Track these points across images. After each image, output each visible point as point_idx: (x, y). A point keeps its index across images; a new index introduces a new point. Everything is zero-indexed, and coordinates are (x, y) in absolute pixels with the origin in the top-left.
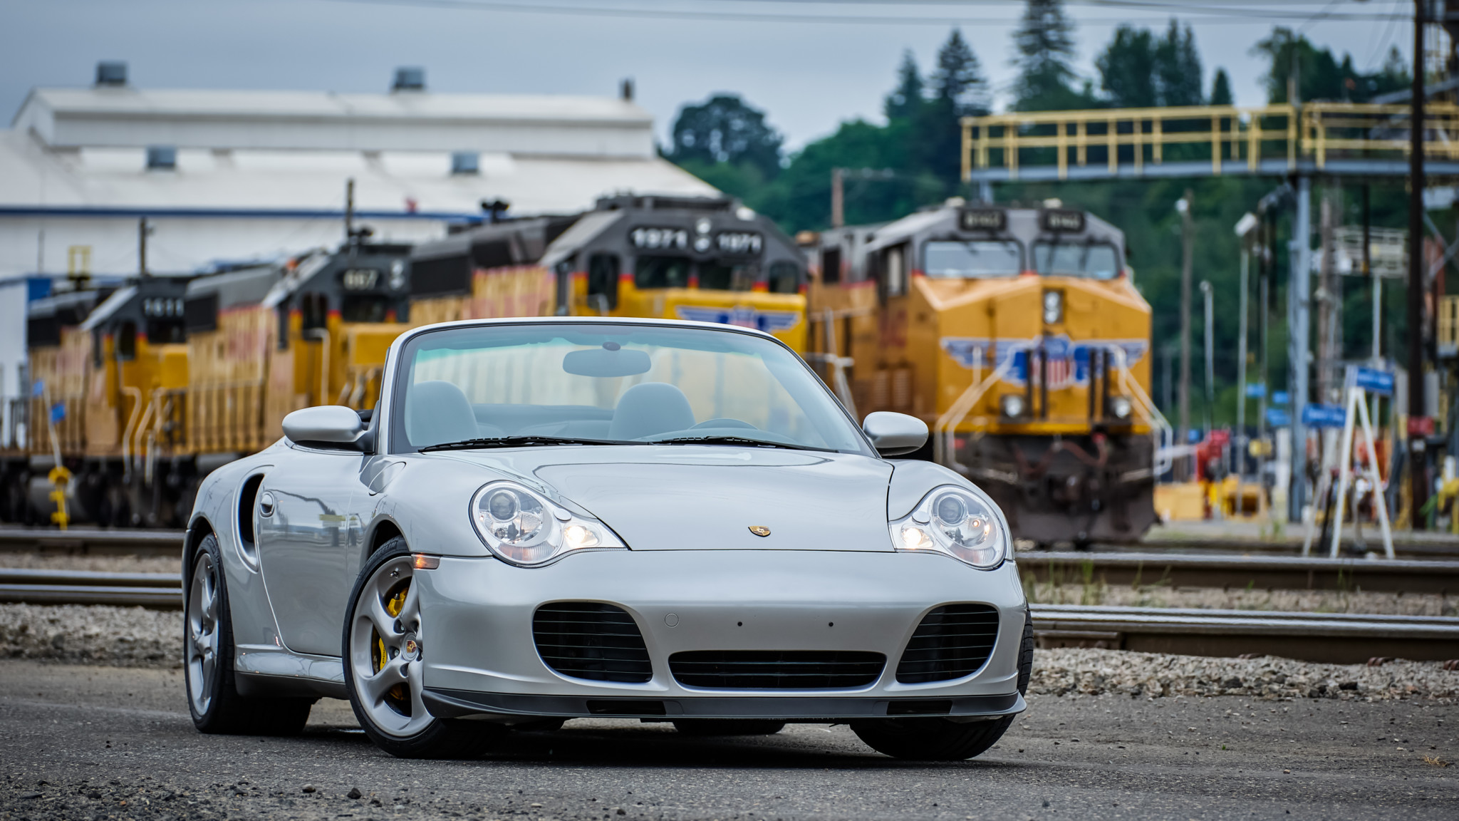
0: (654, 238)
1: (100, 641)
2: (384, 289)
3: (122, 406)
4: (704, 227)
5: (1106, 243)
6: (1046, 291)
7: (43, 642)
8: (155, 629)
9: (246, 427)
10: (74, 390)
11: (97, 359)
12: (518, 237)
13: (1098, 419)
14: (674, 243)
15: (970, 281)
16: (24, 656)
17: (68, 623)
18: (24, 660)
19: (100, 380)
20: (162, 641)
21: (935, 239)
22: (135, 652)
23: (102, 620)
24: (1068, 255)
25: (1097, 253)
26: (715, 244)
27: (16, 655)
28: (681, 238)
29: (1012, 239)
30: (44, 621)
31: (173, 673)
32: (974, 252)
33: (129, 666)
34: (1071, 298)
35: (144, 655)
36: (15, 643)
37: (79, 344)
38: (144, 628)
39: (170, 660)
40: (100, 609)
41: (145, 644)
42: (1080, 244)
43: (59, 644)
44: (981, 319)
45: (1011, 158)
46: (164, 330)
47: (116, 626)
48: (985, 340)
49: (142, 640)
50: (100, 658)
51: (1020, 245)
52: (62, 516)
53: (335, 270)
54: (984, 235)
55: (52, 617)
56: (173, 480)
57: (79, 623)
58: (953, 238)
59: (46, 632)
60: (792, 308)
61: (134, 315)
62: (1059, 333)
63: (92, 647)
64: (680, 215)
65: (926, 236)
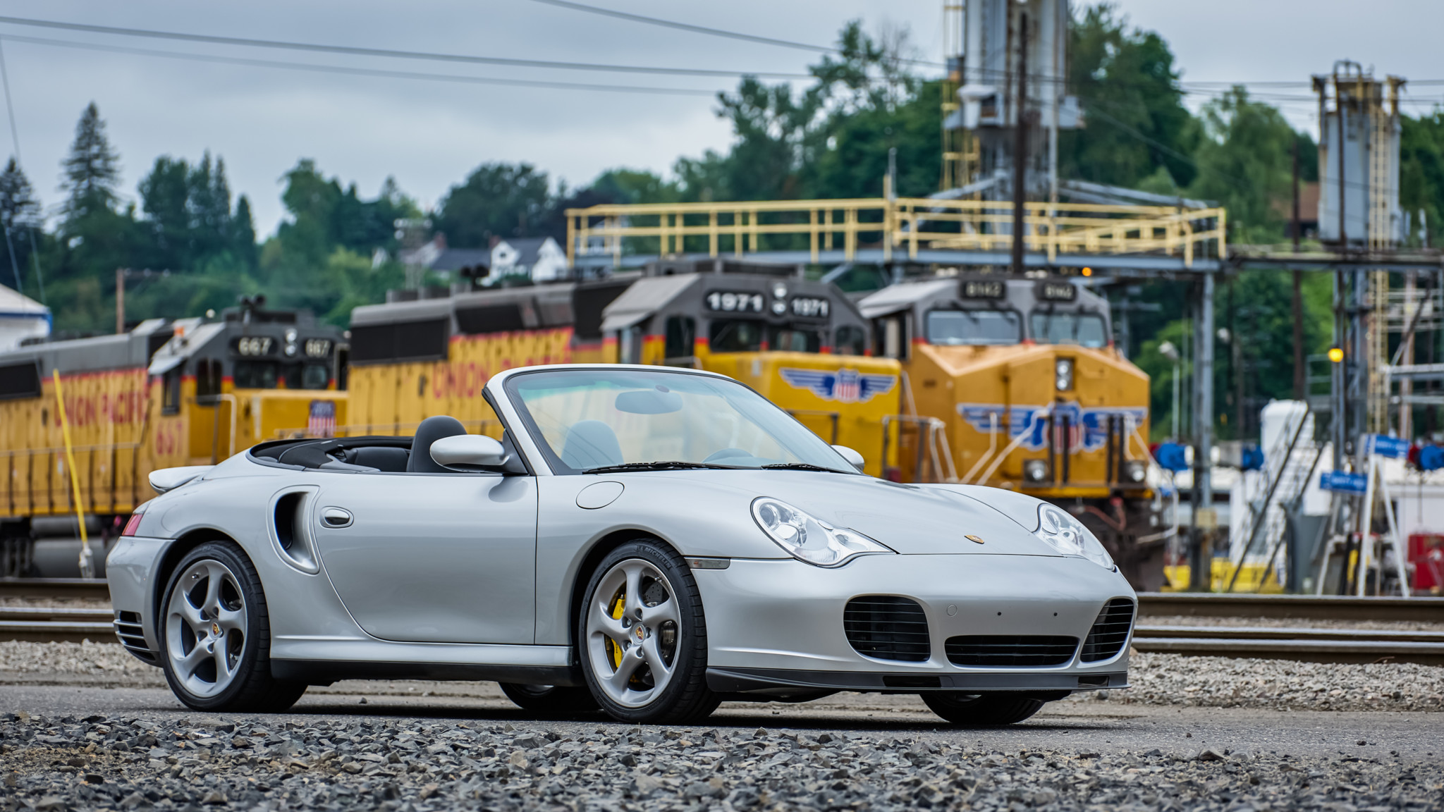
0: (729, 302)
2: (278, 356)
4: (780, 292)
5: (1094, 313)
6: (1059, 359)
12: (534, 302)
13: (1115, 484)
14: (750, 306)
15: (979, 349)
21: (936, 309)
24: (1062, 324)
25: (1087, 321)
26: (790, 309)
28: (758, 302)
29: (1011, 309)
32: (975, 320)
34: (1080, 365)
42: (1072, 314)
44: (995, 385)
48: (1000, 406)
51: (1019, 314)
53: (230, 337)
54: (984, 304)
58: (955, 307)
60: (890, 371)
62: (1071, 402)
64: (756, 281)
65: (929, 305)
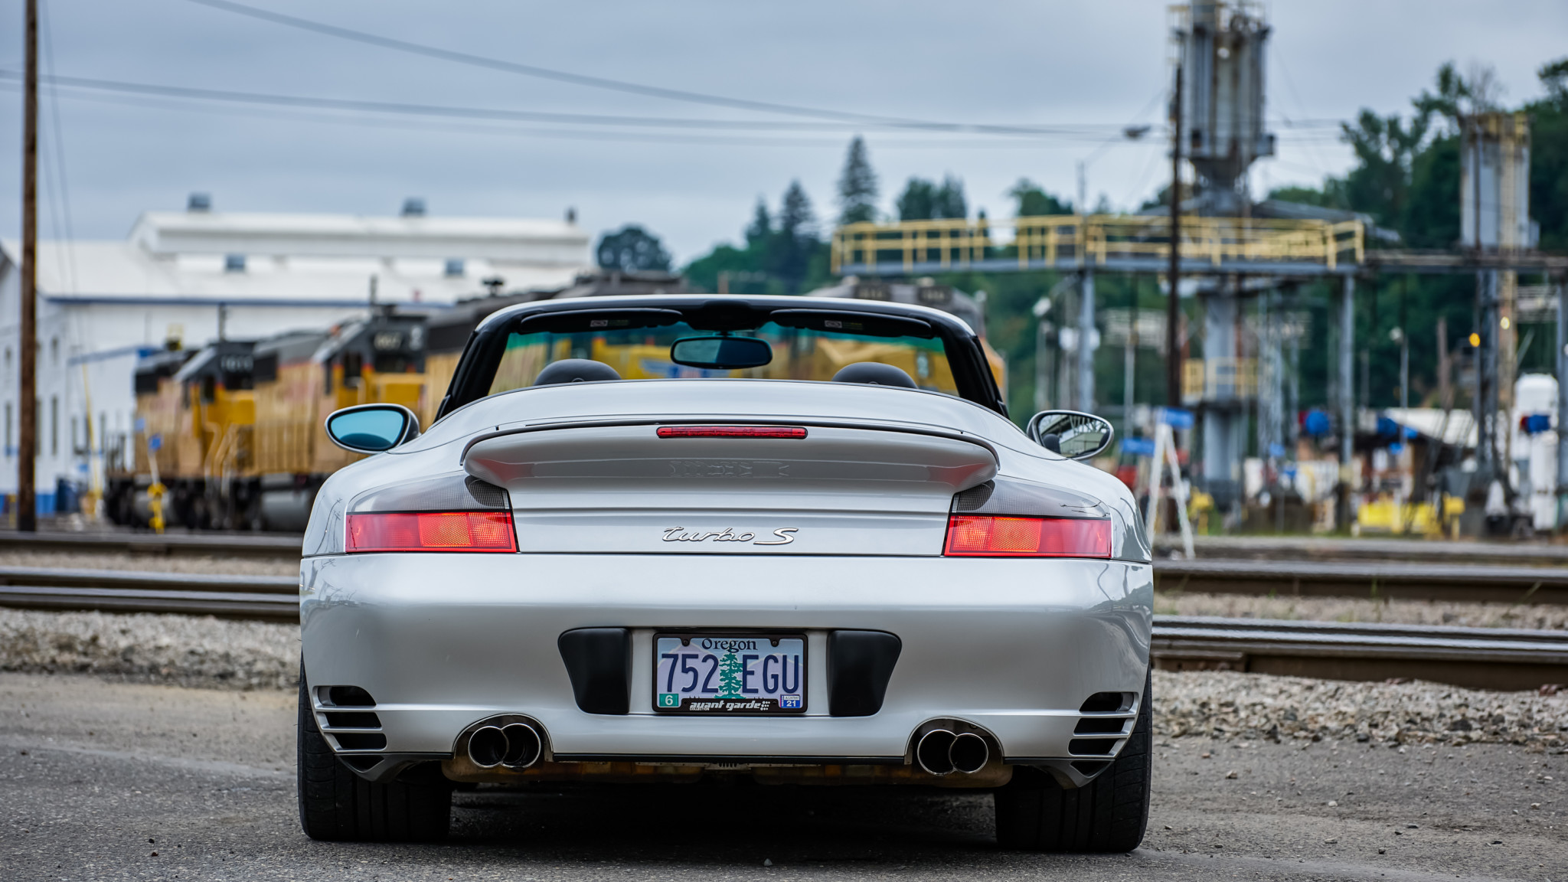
1: (170, 654)
2: (406, 349)
3: (205, 438)
7: (114, 653)
8: (225, 640)
9: (299, 452)
10: (168, 426)
11: (186, 402)
16: (90, 671)
17: (139, 633)
18: (90, 676)
19: (188, 420)
20: (233, 653)
22: (205, 667)
23: (173, 630)
27: (82, 669)
30: (115, 632)
31: (244, 698)
33: (198, 686)
35: (214, 671)
36: (85, 654)
37: (172, 391)
38: (215, 639)
39: (240, 679)
40: (172, 619)
41: (215, 657)
43: (129, 656)
45: (869, 257)
46: (238, 381)
47: (187, 636)
49: (213, 651)
50: (169, 675)
52: (158, 521)
53: (369, 334)
55: (123, 626)
56: (243, 494)
57: (149, 633)
59: (116, 643)
61: (214, 369)
63: (162, 660)
